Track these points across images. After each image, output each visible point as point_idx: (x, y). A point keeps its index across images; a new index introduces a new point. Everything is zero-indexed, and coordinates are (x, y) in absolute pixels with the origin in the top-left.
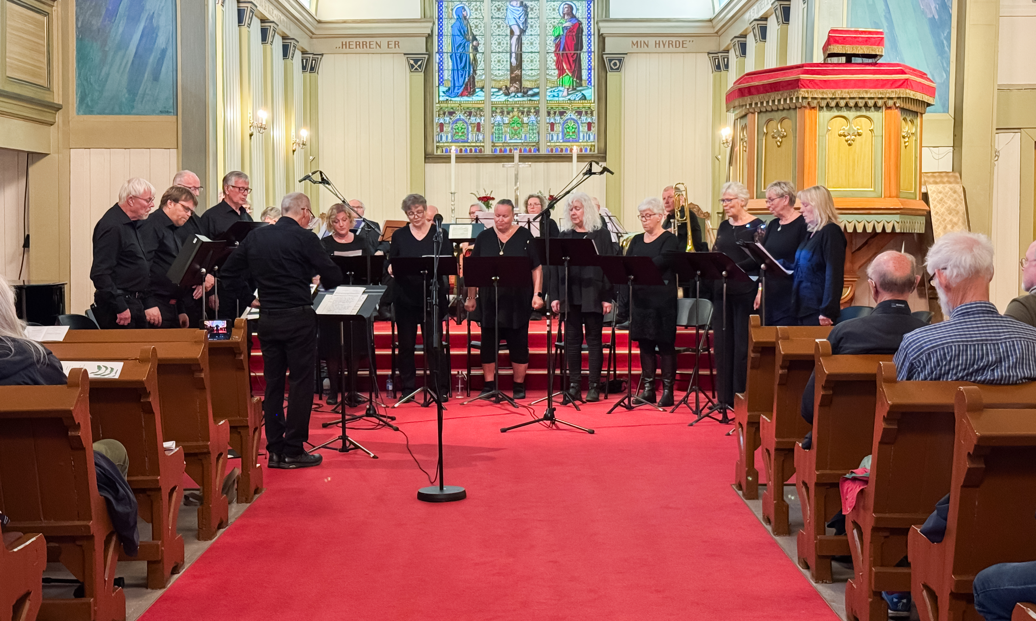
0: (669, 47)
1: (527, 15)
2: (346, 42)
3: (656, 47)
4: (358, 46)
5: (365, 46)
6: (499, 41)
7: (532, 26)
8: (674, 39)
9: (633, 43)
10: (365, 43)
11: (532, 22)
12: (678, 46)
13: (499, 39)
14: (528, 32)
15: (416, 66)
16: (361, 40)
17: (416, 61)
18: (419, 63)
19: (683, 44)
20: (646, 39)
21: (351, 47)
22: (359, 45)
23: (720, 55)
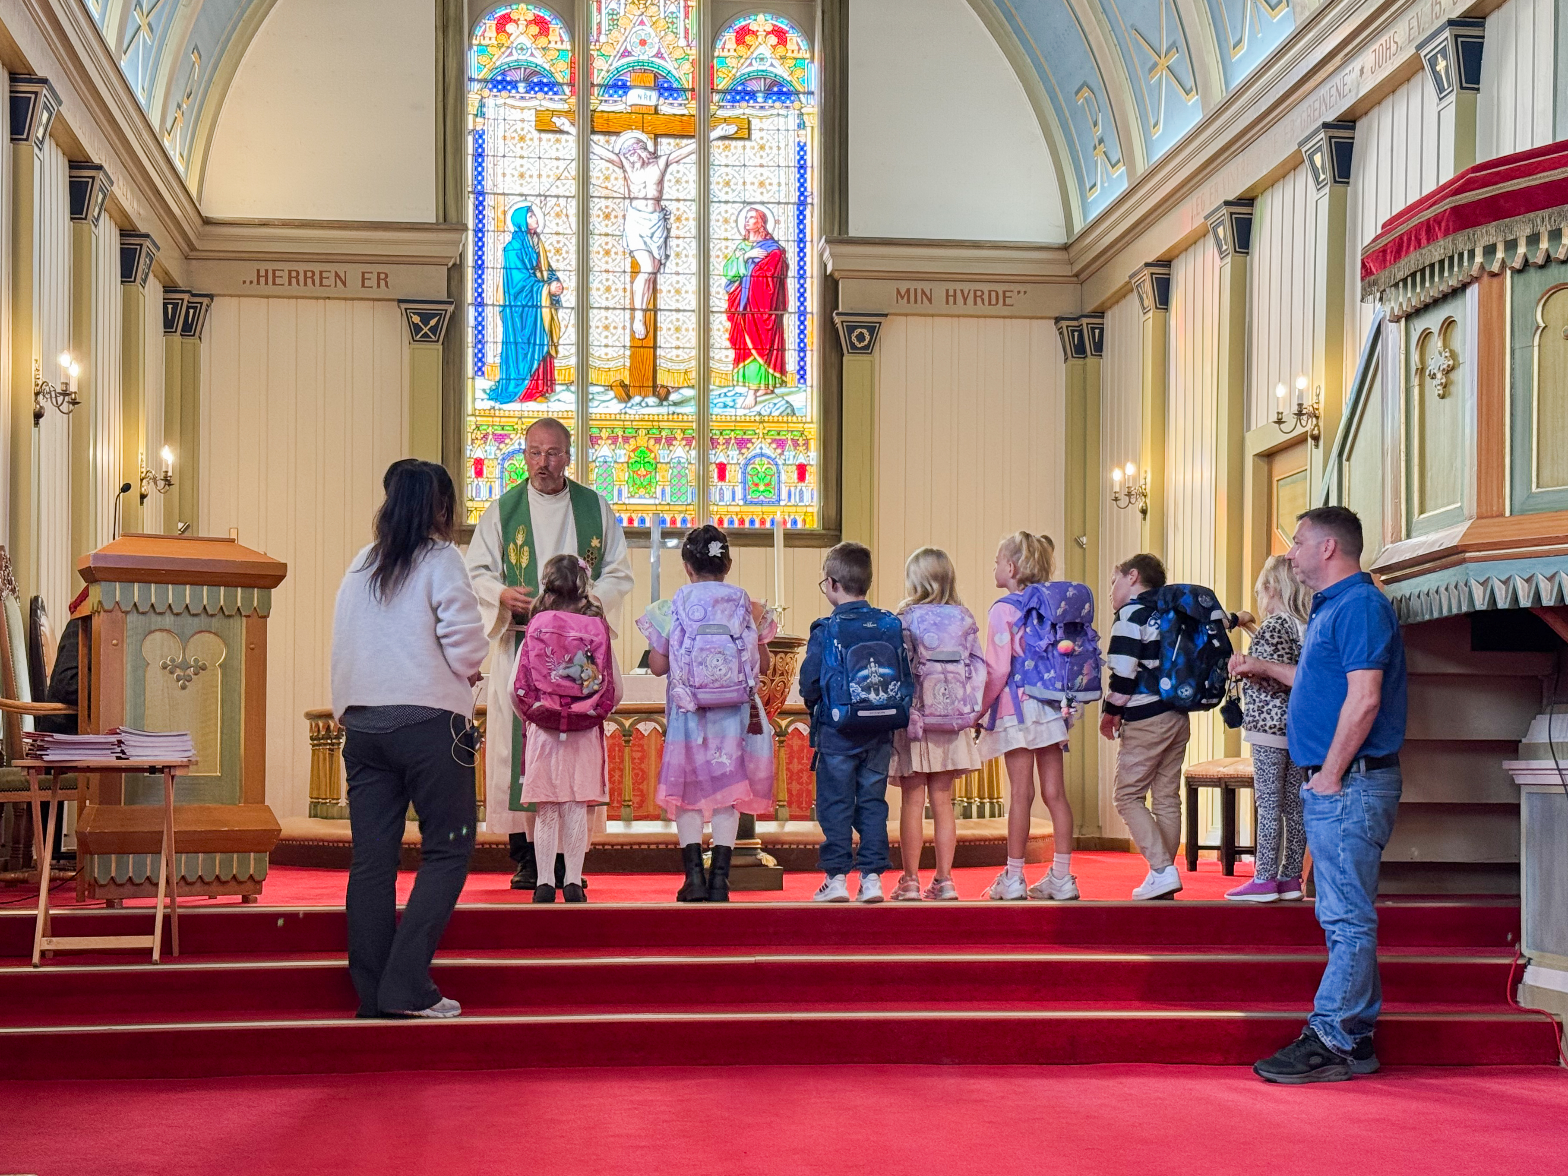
0: (975, 303)
1: (669, 230)
2: (267, 271)
3: (947, 302)
4: (294, 281)
5: (309, 281)
6: (607, 284)
7: (678, 255)
8: (986, 287)
9: (898, 292)
10: (309, 274)
11: (678, 246)
12: (994, 301)
13: (607, 280)
14: (670, 266)
15: (426, 330)
16: (301, 267)
17: (426, 318)
18: (433, 322)
19: (1005, 297)
20: (926, 286)
21: (278, 281)
22: (297, 278)
23: (1085, 321)
